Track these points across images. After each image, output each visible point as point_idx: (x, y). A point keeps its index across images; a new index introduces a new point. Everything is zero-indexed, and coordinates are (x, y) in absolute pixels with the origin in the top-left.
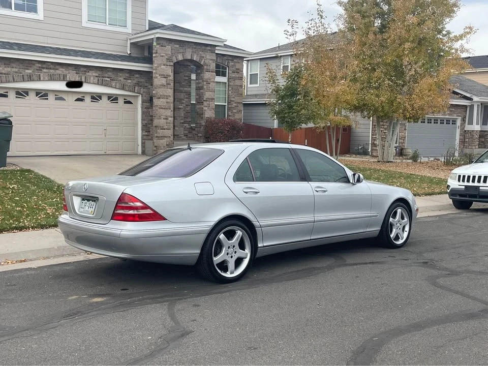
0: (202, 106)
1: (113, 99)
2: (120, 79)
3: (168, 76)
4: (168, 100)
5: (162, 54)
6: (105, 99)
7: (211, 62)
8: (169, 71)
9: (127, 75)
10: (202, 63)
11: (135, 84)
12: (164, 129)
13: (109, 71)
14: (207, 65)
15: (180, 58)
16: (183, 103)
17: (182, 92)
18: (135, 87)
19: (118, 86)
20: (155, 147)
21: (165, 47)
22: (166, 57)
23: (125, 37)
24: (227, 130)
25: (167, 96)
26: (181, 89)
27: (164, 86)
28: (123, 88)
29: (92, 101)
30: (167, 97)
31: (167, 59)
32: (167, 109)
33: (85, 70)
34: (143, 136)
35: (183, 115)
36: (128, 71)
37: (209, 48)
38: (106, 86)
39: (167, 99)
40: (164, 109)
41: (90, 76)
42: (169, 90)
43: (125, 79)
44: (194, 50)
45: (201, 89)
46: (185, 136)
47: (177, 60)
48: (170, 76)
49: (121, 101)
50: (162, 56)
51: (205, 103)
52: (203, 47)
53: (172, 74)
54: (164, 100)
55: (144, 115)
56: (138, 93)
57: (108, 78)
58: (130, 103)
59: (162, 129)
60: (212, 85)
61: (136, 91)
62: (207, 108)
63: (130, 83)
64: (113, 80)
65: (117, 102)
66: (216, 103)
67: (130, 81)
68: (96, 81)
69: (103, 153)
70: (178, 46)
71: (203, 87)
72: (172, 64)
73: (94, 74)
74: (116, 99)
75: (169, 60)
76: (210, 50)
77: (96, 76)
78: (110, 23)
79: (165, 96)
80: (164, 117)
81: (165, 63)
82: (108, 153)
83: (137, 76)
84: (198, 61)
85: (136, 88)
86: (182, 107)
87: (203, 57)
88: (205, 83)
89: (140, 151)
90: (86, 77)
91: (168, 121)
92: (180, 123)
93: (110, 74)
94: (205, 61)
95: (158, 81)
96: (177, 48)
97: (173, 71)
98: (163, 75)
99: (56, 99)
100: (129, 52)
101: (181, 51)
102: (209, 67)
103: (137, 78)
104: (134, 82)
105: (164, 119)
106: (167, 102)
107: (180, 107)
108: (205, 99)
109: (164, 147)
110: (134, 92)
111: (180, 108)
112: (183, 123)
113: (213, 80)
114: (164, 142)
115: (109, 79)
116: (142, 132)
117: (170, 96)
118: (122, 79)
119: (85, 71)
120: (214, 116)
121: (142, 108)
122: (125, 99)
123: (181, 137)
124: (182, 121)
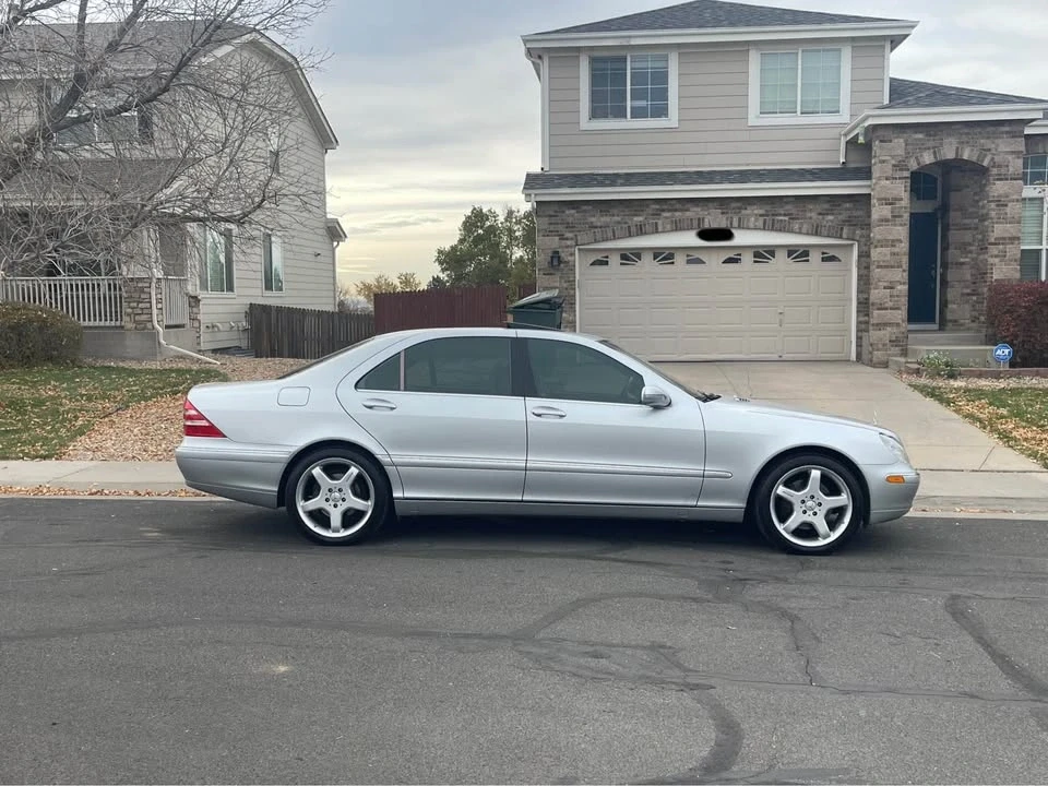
0: (986, 256)
1: (799, 254)
2: (809, 215)
3: (896, 199)
4: (896, 250)
5: (884, 158)
6: (781, 255)
7: (1010, 157)
8: (901, 190)
9: (826, 206)
10: (985, 164)
11: (844, 221)
12: (886, 309)
13: (787, 203)
14: (999, 166)
15: (928, 158)
16: (971, 252)
18: (842, 229)
19: (805, 228)
20: (871, 345)
21: (891, 141)
22: (893, 162)
23: (835, 133)
24: (1025, 307)
25: (893, 241)
27: (887, 220)
28: (816, 233)
29: (755, 262)
30: (893, 243)
31: (894, 166)
32: (892, 267)
33: (739, 204)
34: (859, 323)
35: (968, 277)
37: (1007, 129)
38: (780, 230)
39: (893, 246)
40: (886, 267)
41: (748, 215)
42: (900, 228)
43: (820, 214)
44: (964, 138)
45: (984, 220)
47: (919, 164)
48: (902, 199)
49: (815, 257)
50: (884, 161)
51: (994, 250)
52: (991, 129)
53: (905, 196)
54: (886, 250)
55: (862, 283)
56: (848, 239)
57: (785, 215)
58: (833, 259)
59: (879, 309)
60: (1012, 209)
61: (844, 236)
62: (997, 260)
63: (832, 221)
64: (793, 219)
65: (808, 261)
66: (1023, 247)
67: (831, 217)
68: (760, 223)
69: (775, 357)
70: (920, 136)
71: (987, 214)
72: (907, 174)
73: (756, 212)
74: (806, 254)
75: (899, 166)
76: (1007, 132)
77: (761, 215)
78: (805, 110)
79: (887, 240)
80: (885, 284)
81: (889, 174)
82: (785, 357)
83: (848, 205)
84: (974, 159)
85: (845, 231)
86: (967, 260)
87: (989, 150)
88: (993, 205)
89: (853, 356)
90: (740, 219)
91: (895, 292)
92: (963, 294)
93: (788, 207)
94: (993, 159)
95: (878, 211)
96: (920, 140)
97: (909, 189)
98: (885, 199)
99: (689, 262)
100: (842, 160)
101: (931, 144)
102: (1003, 171)
103: (847, 209)
104: (842, 217)
105: (885, 288)
106: (893, 254)
107: (962, 260)
108: (993, 240)
109: (884, 345)
110: (841, 237)
111: (963, 264)
112: (968, 294)
113: (1015, 197)
114: (886, 334)
115: (786, 218)
116: (858, 317)
117: (900, 241)
118: (814, 215)
119: (740, 208)
120: (1018, 275)
121: (859, 268)
122: (823, 253)
123: (962, 325)
124: (968, 291)
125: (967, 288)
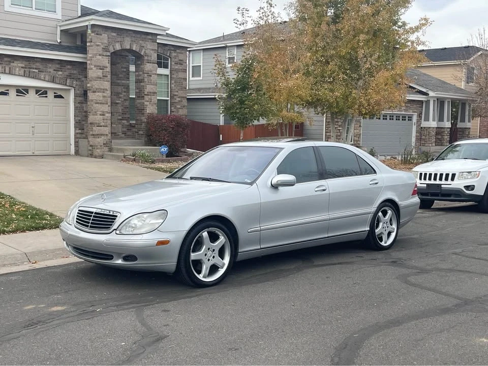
0: (143, 101)
1: (41, 92)
2: (49, 70)
3: (105, 67)
4: (105, 94)
5: (98, 43)
6: (32, 93)
7: (152, 52)
8: (106, 62)
9: (58, 66)
10: (142, 54)
11: (67, 76)
12: (101, 126)
13: (36, 62)
14: (148, 56)
15: (118, 47)
16: (120, 98)
17: (120, 85)
18: (66, 80)
19: (47, 78)
20: (91, 146)
21: (101, 35)
22: (102, 46)
23: (54, 23)
24: (172, 128)
25: (104, 89)
26: (119, 81)
27: (100, 78)
28: (53, 81)
29: (17, 95)
30: (104, 90)
31: (103, 48)
32: (103, 104)
33: (9, 59)
34: (76, 134)
35: (121, 111)
36: (59, 62)
37: (150, 37)
38: (33, 78)
39: (103, 92)
40: (101, 103)
41: (15, 66)
42: (107, 83)
43: (54, 70)
44: (133, 38)
45: (142, 82)
46: (123, 134)
47: (114, 49)
48: (107, 67)
49: (51, 95)
50: (98, 45)
51: (146, 98)
52: (144, 36)
53: (109, 65)
54: (100, 94)
55: (77, 111)
56: (70, 86)
57: (36, 69)
58: (61, 97)
59: (98, 126)
60: (154, 78)
61: (68, 84)
62: (148, 103)
63: (61, 75)
64: (41, 71)
65: (47, 97)
66: (158, 98)
67: (60, 73)
68: (22, 72)
69: (30, 153)
70: (114, 34)
71: (144, 80)
72: (109, 54)
73: (19, 65)
74: (45, 93)
75: (106, 49)
76: (151, 39)
77: (22, 67)
78: (37, 7)
79: (101, 89)
80: (101, 113)
81: (101, 53)
82: (37, 153)
83: (69, 67)
84: (138, 50)
85: (68, 81)
86: (119, 102)
87: (143, 47)
88: (146, 75)
89: (73, 151)
90: (10, 68)
91: (105, 117)
92: (118, 119)
93: (38, 64)
94: (145, 52)
95: (93, 72)
96: (114, 36)
97: (110, 62)
98: (99, 66)
100: (59, 41)
101: (119, 39)
102: (149, 58)
103: (68, 69)
104: (66, 73)
105: (100, 115)
106: (104, 97)
107: (117, 102)
108: (146, 93)
109: (101, 146)
110: (66, 85)
111: (118, 103)
112: (121, 120)
113: (154, 72)
114: (100, 140)
115: (37, 71)
116: (75, 130)
117: (107, 90)
118: (51, 70)
119: (10, 62)
120: (156, 112)
121: (75, 103)
122: (55, 93)
123: (118, 135)
124: (120, 118)
125: (119, 116)
